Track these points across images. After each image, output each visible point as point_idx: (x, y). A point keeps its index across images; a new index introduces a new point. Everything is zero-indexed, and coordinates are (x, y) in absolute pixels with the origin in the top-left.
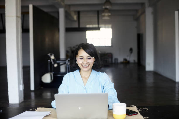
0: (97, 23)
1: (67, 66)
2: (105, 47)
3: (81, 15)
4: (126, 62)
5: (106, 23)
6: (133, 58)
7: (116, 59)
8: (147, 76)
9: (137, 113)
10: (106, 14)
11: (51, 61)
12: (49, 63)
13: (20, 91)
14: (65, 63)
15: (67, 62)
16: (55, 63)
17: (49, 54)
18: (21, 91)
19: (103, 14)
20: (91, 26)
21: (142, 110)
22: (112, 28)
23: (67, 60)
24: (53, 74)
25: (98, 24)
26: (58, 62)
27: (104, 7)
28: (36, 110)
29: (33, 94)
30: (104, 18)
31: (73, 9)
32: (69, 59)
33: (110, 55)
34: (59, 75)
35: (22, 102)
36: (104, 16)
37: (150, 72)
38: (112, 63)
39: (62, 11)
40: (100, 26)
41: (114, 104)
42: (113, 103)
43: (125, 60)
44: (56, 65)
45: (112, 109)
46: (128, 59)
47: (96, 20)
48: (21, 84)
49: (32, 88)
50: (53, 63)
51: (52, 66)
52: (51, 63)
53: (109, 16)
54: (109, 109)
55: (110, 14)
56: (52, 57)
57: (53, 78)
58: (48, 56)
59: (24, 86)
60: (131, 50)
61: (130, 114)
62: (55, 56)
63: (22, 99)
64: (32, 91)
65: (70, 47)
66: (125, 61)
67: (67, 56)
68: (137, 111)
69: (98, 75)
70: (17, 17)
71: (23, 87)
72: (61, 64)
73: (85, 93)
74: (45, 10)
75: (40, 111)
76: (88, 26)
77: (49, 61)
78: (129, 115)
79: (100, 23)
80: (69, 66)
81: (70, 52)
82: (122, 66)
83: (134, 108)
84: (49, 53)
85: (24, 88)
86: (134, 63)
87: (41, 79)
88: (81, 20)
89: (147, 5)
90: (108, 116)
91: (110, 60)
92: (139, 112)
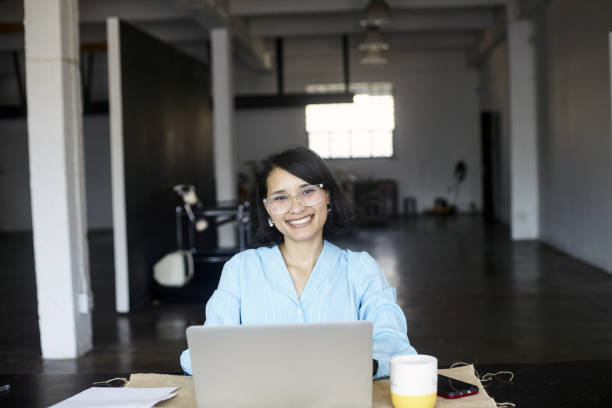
0: (341, 77)
1: (242, 229)
2: (372, 158)
3: (288, 51)
4: (445, 212)
5: (373, 77)
6: (467, 197)
7: (411, 202)
8: (517, 257)
9: (475, 390)
10: (374, 47)
11: (184, 210)
12: (178, 217)
13: (78, 317)
14: (233, 218)
15: (240, 213)
16: (199, 217)
17: (178, 188)
18: (83, 315)
19: (363, 47)
20: (322, 89)
21: (493, 377)
22: (394, 93)
23: (241, 208)
24: (194, 256)
25: (347, 81)
26: (210, 213)
27: (364, 23)
28: (129, 383)
29: (124, 326)
30: (366, 61)
31: (257, 31)
32: (247, 204)
33: (390, 188)
34: (214, 260)
35: (87, 354)
36: (365, 53)
37: (527, 243)
38: (395, 216)
39: (220, 39)
40: (353, 87)
41: (395, 360)
42: (393, 354)
43: (441, 202)
44: (202, 225)
45: (388, 377)
46: (451, 199)
47: (340, 69)
48: (81, 292)
49: (123, 304)
50: (192, 217)
51: (191, 230)
52: (185, 217)
53: (382, 53)
54: (379, 375)
55: (385, 47)
56: (190, 198)
57: (191, 270)
58: (176, 193)
59: (91, 298)
60: (461, 168)
61: (452, 394)
62: (198, 194)
63: (88, 344)
64: (123, 315)
65: (252, 163)
66: (440, 208)
67: (241, 193)
68: (477, 382)
69: (343, 260)
70: (66, 60)
71: (89, 303)
72: (220, 219)
73: (300, 321)
74: (165, 36)
75: (138, 385)
76: (311, 89)
77: (178, 209)
78: (447, 397)
79: (352, 77)
80: (248, 227)
81: (251, 177)
82: (430, 225)
83: (467, 373)
84: (178, 184)
85: (91, 306)
86: (473, 214)
87: (151, 272)
88: (289, 69)
89: (512, 12)
90: (374, 400)
91: (389, 203)
92: (481, 387)
